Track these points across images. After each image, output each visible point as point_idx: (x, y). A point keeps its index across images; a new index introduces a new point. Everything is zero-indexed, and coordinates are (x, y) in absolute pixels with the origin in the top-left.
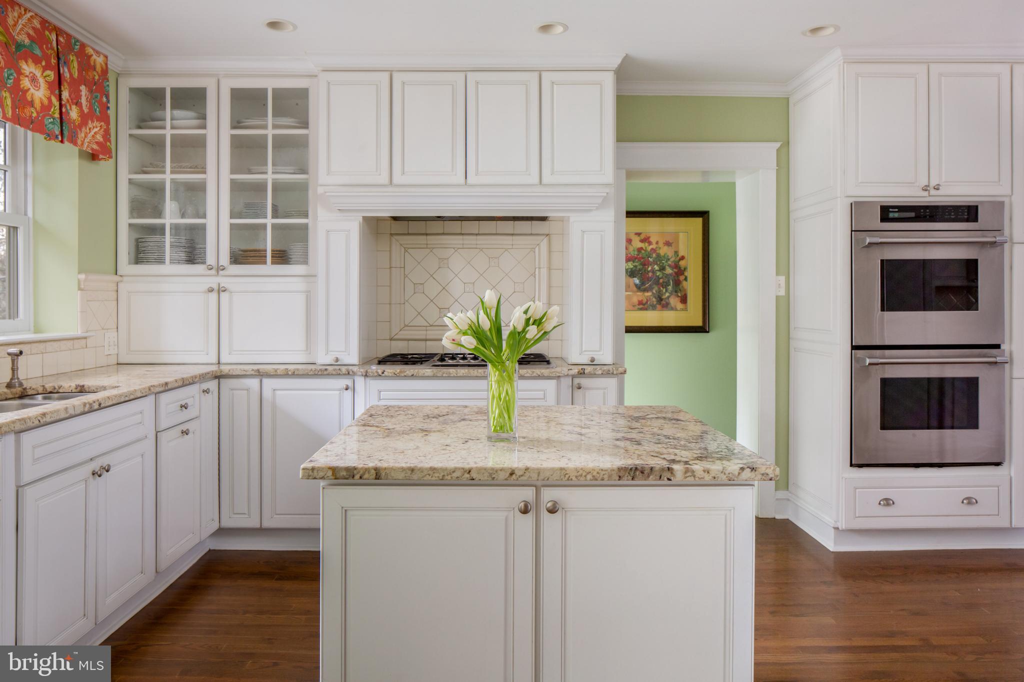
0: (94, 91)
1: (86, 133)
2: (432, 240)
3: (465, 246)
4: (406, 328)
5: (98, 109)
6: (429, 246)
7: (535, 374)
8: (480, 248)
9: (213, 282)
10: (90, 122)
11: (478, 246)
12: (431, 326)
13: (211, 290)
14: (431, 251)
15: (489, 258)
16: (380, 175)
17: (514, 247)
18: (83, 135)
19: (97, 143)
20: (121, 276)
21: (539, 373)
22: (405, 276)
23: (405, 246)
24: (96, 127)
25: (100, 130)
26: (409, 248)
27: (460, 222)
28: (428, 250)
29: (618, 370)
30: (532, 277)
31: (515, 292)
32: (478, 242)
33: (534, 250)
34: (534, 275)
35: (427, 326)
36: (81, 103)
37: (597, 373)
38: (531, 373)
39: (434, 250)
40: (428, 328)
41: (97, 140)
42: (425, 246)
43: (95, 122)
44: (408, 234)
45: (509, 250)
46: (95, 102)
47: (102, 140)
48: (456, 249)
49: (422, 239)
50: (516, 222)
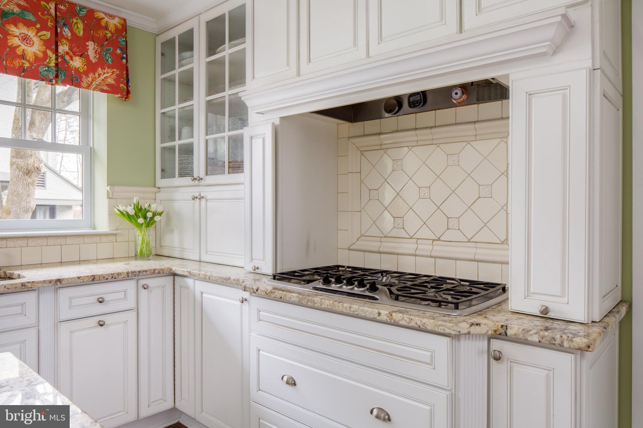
0: (105, 45)
1: (95, 78)
2: (386, 139)
3: (419, 143)
4: (363, 238)
5: (110, 59)
6: (383, 147)
7: (413, 324)
8: (436, 144)
9: (195, 191)
10: (100, 69)
11: (434, 142)
12: (386, 237)
13: (194, 198)
14: (386, 152)
15: (448, 155)
16: (290, 69)
17: (478, 138)
18: (90, 79)
19: (107, 85)
20: (159, 188)
21: (419, 323)
22: (362, 182)
23: (361, 149)
24: (108, 73)
25: (111, 75)
26: (365, 151)
27: (415, 114)
28: (383, 152)
29: (572, 341)
30: (504, 178)
31: (479, 197)
32: (435, 137)
33: (505, 140)
34: (505, 173)
35: (381, 237)
36: (88, 55)
37: (530, 339)
38: (408, 321)
39: (388, 151)
40: (383, 239)
41: (108, 83)
42: (379, 147)
43: (107, 69)
44: (365, 135)
45: (471, 143)
46: (106, 54)
47: (113, 82)
48: (410, 148)
49: (374, 140)
50: (480, 105)
